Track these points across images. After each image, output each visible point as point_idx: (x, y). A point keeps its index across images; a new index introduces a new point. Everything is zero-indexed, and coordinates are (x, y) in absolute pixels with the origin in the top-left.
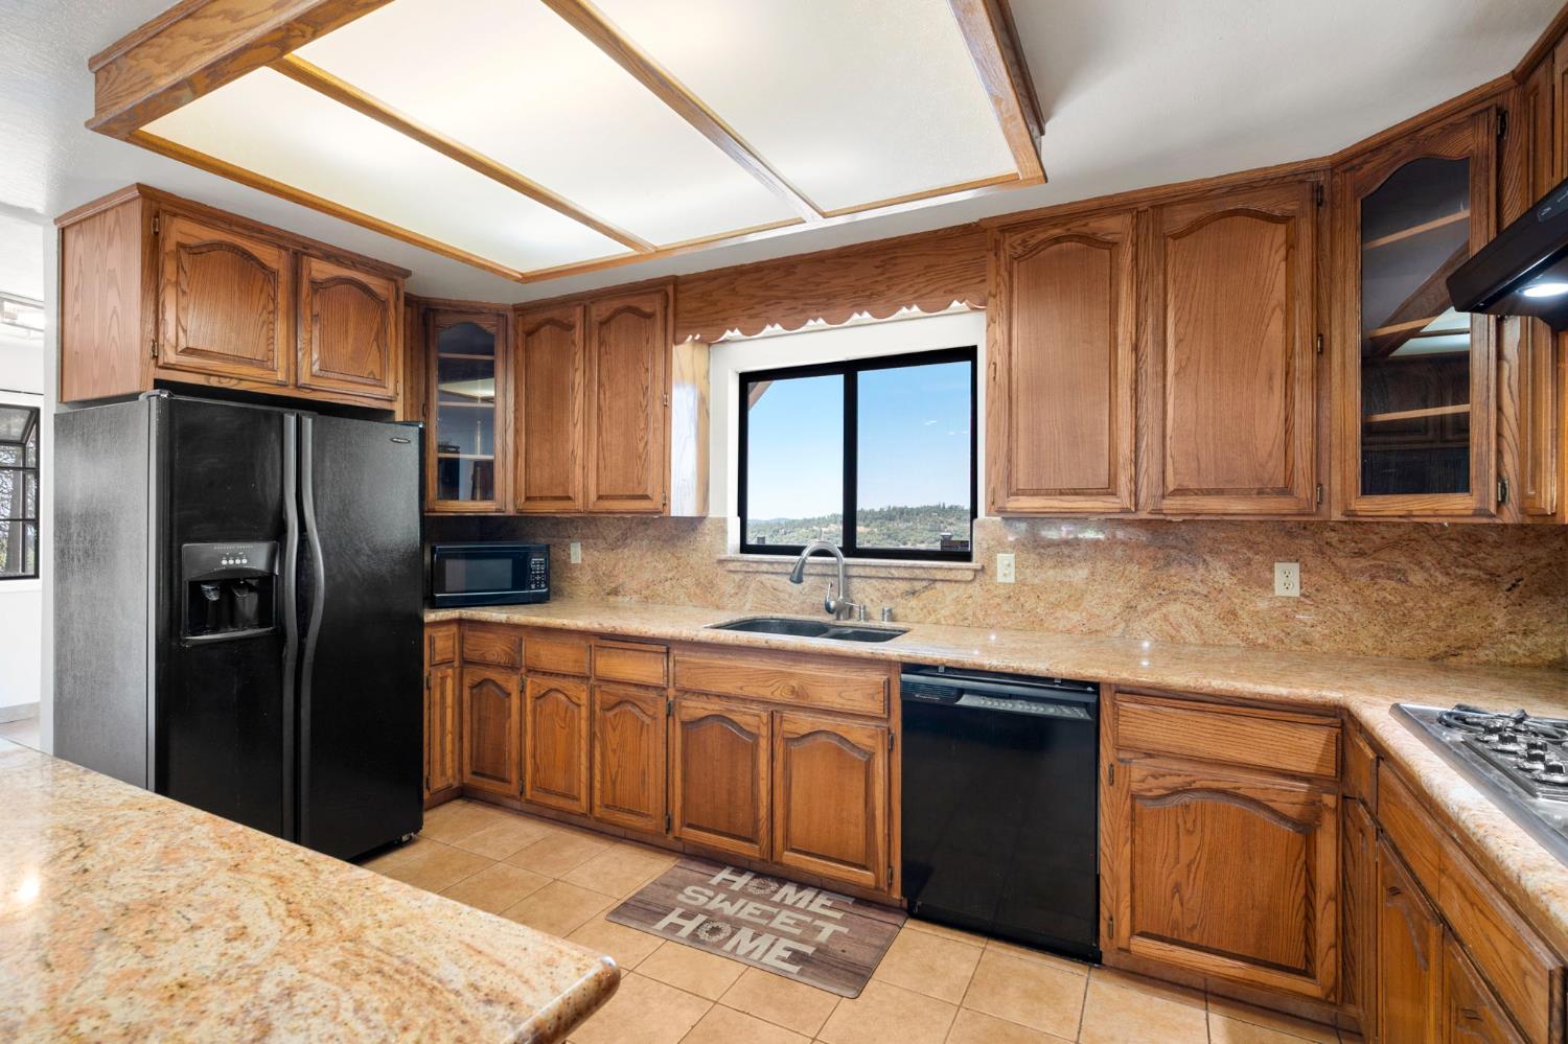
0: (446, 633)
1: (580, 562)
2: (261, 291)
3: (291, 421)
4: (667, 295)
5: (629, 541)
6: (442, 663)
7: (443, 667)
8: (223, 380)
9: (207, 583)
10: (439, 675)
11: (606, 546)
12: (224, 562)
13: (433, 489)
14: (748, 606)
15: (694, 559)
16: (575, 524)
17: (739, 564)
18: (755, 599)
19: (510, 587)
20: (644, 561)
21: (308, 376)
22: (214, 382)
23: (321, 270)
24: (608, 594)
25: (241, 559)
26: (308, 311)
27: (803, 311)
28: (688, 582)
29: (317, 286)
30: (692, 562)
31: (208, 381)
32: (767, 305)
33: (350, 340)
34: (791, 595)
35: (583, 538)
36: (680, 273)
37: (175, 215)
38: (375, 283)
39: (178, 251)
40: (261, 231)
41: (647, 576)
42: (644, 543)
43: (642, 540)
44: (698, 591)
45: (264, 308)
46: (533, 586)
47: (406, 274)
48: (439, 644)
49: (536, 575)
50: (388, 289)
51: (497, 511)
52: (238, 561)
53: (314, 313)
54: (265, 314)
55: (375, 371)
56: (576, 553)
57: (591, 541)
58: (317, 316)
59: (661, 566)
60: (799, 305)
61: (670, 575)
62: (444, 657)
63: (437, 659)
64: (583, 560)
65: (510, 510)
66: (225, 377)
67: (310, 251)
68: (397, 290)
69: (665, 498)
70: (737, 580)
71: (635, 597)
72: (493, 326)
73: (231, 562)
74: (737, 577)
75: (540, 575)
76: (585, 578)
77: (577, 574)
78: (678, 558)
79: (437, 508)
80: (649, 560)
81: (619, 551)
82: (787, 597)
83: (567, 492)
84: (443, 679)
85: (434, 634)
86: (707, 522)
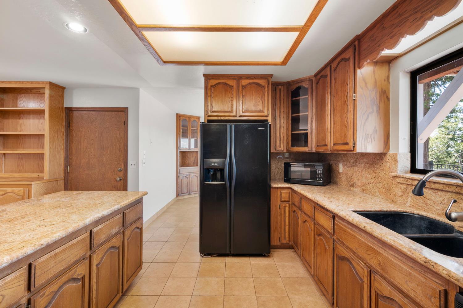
0: (286, 192)
1: (342, 172)
2: (229, 92)
3: (228, 126)
4: (355, 46)
5: (357, 164)
6: (285, 201)
7: (285, 203)
8: (221, 117)
9: (211, 169)
10: (283, 205)
11: (350, 165)
12: (212, 164)
13: (290, 144)
14: (408, 204)
15: (382, 174)
16: (341, 156)
17: (402, 179)
18: (412, 201)
19: (310, 179)
20: (363, 173)
21: (241, 113)
22: (219, 118)
23: (245, 82)
24: (351, 186)
25: (216, 163)
26: (241, 94)
27: (421, 17)
28: (380, 185)
29: (244, 87)
30: (381, 176)
31: (218, 118)
32: (399, 27)
33: (253, 101)
34: (434, 202)
35: (343, 162)
36: (359, 33)
37: (210, 79)
38: (261, 82)
39: (211, 88)
40: (230, 77)
41: (363, 180)
42: (363, 165)
43: (362, 163)
44: (384, 191)
45: (230, 97)
46: (318, 179)
47: (271, 76)
48: (283, 195)
49: (319, 175)
50: (265, 82)
51: (309, 151)
52: (215, 164)
53: (243, 95)
54: (230, 98)
55: (261, 109)
56: (341, 168)
57: (345, 163)
58: (244, 95)
59: (369, 176)
60: (419, 15)
61: (372, 181)
62: (285, 199)
63: (282, 200)
64: (343, 171)
65: (314, 151)
66: (222, 117)
67: (242, 78)
68: (269, 82)
69: (354, 144)
70: (403, 188)
71: (359, 189)
72: (307, 84)
73: (214, 164)
74: (403, 187)
75: (320, 175)
76: (343, 178)
77: (341, 176)
78: (375, 173)
79: (291, 150)
80: (364, 173)
81: (354, 168)
82: (432, 203)
83: (325, 143)
84: (285, 207)
85: (282, 192)
86: (388, 155)
